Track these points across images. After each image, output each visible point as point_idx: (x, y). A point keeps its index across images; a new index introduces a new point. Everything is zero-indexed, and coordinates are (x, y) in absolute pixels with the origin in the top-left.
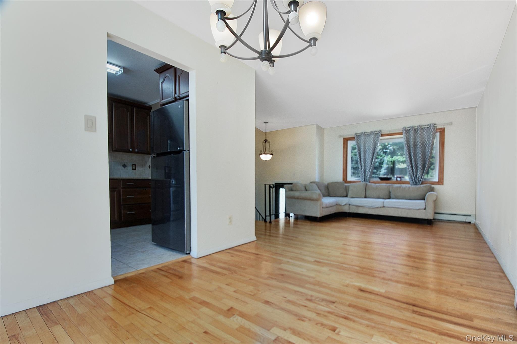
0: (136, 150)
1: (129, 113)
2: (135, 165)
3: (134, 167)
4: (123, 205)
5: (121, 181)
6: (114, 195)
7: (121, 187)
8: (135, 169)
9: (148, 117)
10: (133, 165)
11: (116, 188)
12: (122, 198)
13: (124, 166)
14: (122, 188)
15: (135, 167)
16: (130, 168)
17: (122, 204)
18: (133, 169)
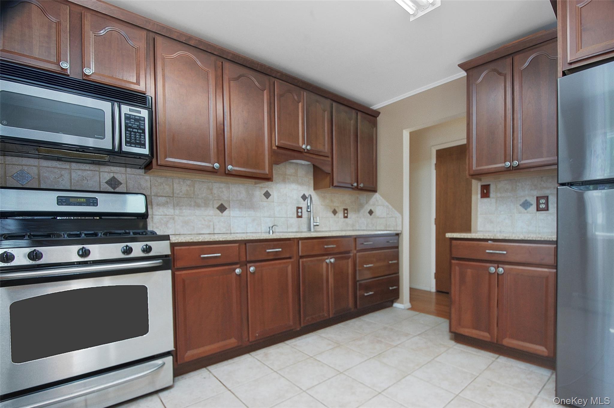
0: (362, 185)
1: (352, 122)
7: (357, 249)
8: (347, 217)
11: (350, 252)
12: (357, 269)
13: (335, 212)
14: (358, 251)
15: (347, 213)
16: (340, 214)
17: (358, 279)
18: (343, 217)
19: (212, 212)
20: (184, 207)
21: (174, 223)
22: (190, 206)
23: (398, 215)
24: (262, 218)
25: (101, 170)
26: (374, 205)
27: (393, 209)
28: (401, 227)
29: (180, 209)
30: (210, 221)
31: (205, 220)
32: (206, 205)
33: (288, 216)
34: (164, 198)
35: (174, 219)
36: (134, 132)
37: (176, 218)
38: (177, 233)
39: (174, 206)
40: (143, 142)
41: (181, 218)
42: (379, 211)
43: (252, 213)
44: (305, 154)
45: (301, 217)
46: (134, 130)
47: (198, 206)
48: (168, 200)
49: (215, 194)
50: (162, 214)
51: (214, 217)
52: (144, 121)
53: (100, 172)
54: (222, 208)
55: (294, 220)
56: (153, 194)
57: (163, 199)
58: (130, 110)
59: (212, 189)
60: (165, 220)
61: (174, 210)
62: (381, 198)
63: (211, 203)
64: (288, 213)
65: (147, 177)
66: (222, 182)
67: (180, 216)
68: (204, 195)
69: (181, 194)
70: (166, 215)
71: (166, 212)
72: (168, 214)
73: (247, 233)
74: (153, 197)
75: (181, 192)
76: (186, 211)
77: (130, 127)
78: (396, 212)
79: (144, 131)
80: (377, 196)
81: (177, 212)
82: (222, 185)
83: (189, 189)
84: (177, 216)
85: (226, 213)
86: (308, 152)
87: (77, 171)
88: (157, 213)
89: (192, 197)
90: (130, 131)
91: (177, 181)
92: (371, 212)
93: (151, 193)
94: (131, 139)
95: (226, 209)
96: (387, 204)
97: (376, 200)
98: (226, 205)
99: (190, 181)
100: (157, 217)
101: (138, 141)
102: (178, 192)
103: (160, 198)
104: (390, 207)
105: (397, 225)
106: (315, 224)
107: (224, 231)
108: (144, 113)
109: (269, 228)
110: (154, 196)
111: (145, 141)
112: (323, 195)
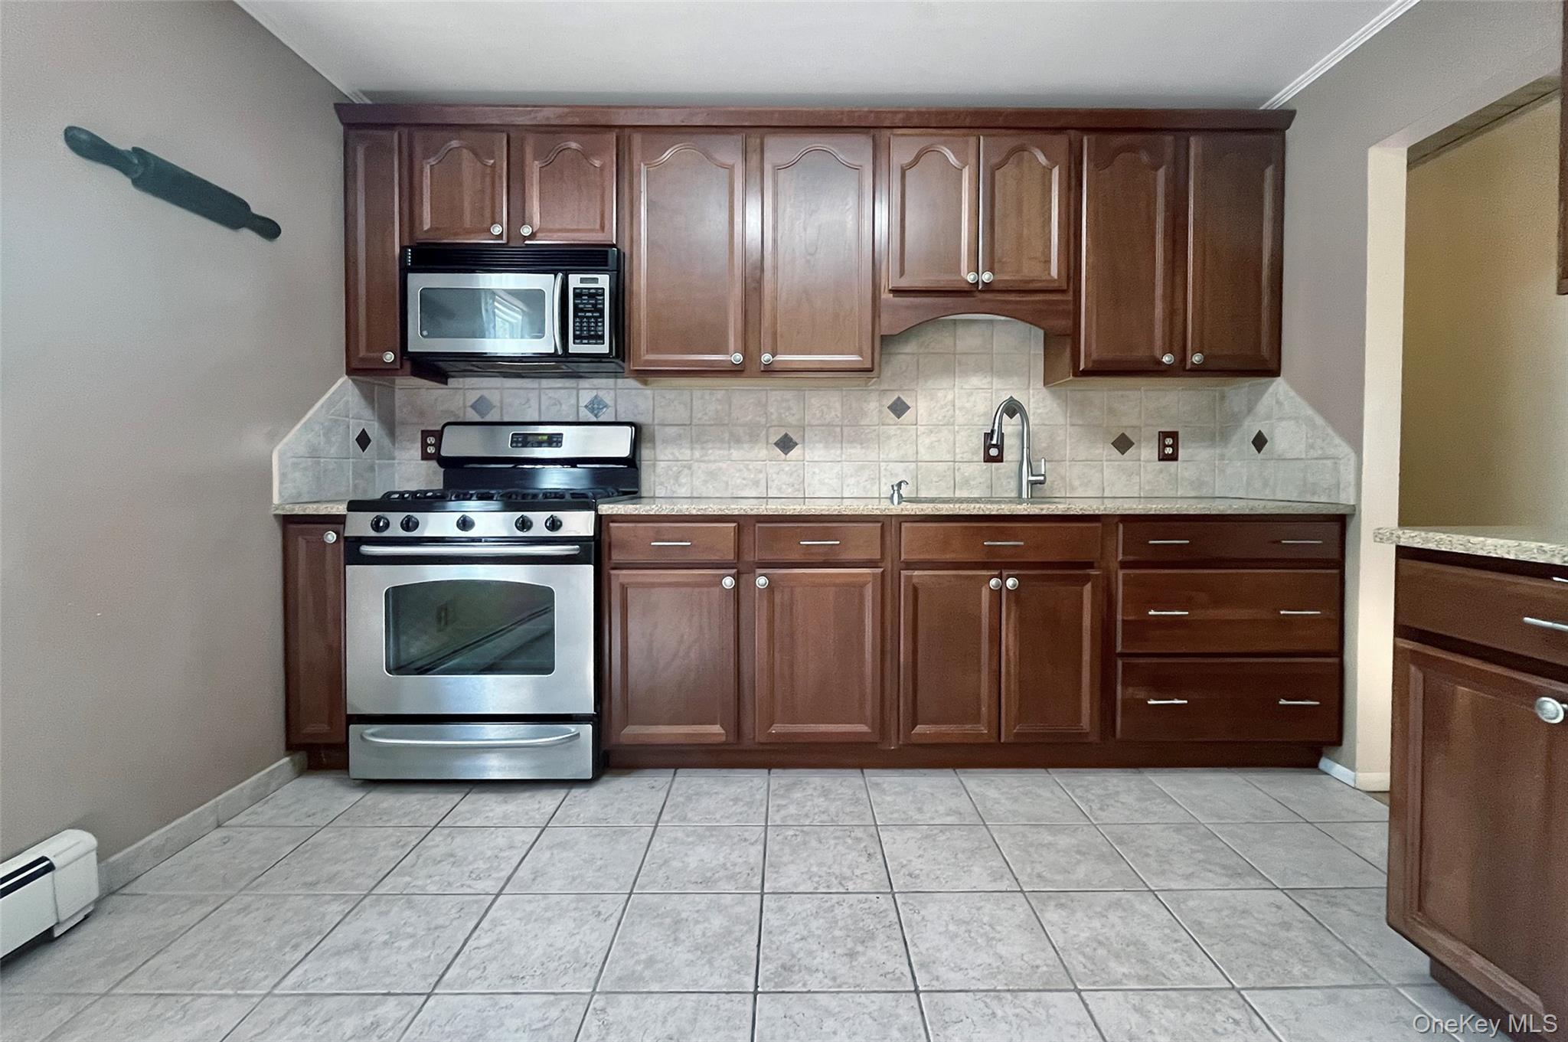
0: (1197, 358)
1: (1161, 173)
2: (1174, 435)
3: (1169, 446)
4: (1122, 655)
5: (1121, 526)
6: (1081, 597)
7: (1120, 558)
8: (1173, 457)
9: (1269, 172)
10: (1164, 435)
11: (1090, 565)
12: (1119, 617)
13: (1123, 444)
14: (1124, 565)
15: (1175, 446)
16: (1148, 451)
17: (1119, 649)
18: (1163, 458)
19: (764, 453)
20: (710, 445)
21: (692, 475)
22: (722, 441)
23: (1343, 449)
24: (882, 464)
25: (580, 386)
26: (1269, 417)
27: (1330, 431)
28: (1352, 490)
29: (703, 448)
30: (761, 472)
31: (748, 470)
32: (753, 438)
33: (958, 458)
34: (676, 428)
35: (690, 468)
36: (587, 317)
37: (695, 465)
38: (695, 495)
39: (692, 442)
40: (600, 333)
41: (703, 465)
42: (1285, 439)
43: (855, 451)
44: (980, 296)
45: (999, 459)
46: (587, 314)
47: (737, 440)
48: (682, 431)
49: (772, 414)
50: (671, 457)
51: (769, 463)
52: (603, 295)
53: (578, 389)
54: (786, 444)
55: (978, 469)
56: (656, 422)
57: (672, 431)
58: (582, 281)
59: (765, 405)
60: (675, 469)
61: (692, 449)
62: (1292, 393)
63: (764, 432)
64: (957, 450)
65: (649, 392)
66: (787, 388)
67: (702, 461)
68: (750, 417)
69: (706, 418)
70: (678, 461)
71: (677, 454)
72: (680, 458)
73: (843, 498)
74: (656, 427)
75: (706, 414)
76: (715, 453)
77: (582, 310)
78: (1337, 440)
79: (602, 311)
80: (1279, 387)
81: (697, 454)
82: (789, 395)
83: (719, 407)
84: (697, 461)
85: (795, 453)
86: (988, 288)
87: (547, 391)
88: (662, 457)
89: (726, 422)
90: (582, 318)
91: (697, 394)
92: (1260, 442)
93: (653, 419)
94: (581, 330)
95: (796, 444)
96: (1310, 412)
97: (1278, 402)
98: (795, 438)
99: (723, 392)
100: (662, 464)
101: (592, 333)
102: (700, 415)
103: (667, 429)
104: (1319, 421)
105: (1338, 485)
106: (1031, 478)
107: (789, 492)
108: (604, 281)
109: (893, 486)
110: (659, 425)
111: (603, 331)
112: (1079, 396)
